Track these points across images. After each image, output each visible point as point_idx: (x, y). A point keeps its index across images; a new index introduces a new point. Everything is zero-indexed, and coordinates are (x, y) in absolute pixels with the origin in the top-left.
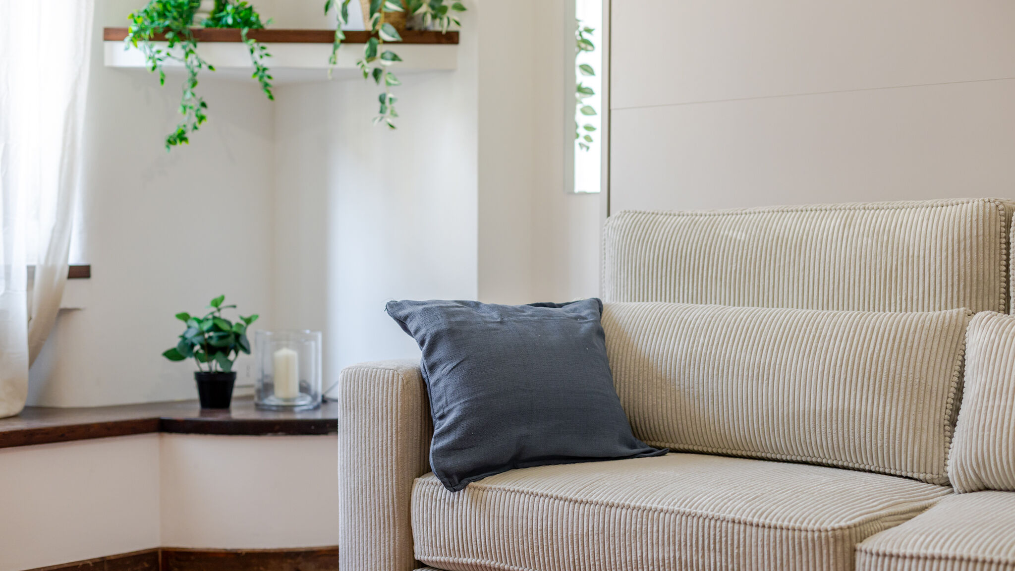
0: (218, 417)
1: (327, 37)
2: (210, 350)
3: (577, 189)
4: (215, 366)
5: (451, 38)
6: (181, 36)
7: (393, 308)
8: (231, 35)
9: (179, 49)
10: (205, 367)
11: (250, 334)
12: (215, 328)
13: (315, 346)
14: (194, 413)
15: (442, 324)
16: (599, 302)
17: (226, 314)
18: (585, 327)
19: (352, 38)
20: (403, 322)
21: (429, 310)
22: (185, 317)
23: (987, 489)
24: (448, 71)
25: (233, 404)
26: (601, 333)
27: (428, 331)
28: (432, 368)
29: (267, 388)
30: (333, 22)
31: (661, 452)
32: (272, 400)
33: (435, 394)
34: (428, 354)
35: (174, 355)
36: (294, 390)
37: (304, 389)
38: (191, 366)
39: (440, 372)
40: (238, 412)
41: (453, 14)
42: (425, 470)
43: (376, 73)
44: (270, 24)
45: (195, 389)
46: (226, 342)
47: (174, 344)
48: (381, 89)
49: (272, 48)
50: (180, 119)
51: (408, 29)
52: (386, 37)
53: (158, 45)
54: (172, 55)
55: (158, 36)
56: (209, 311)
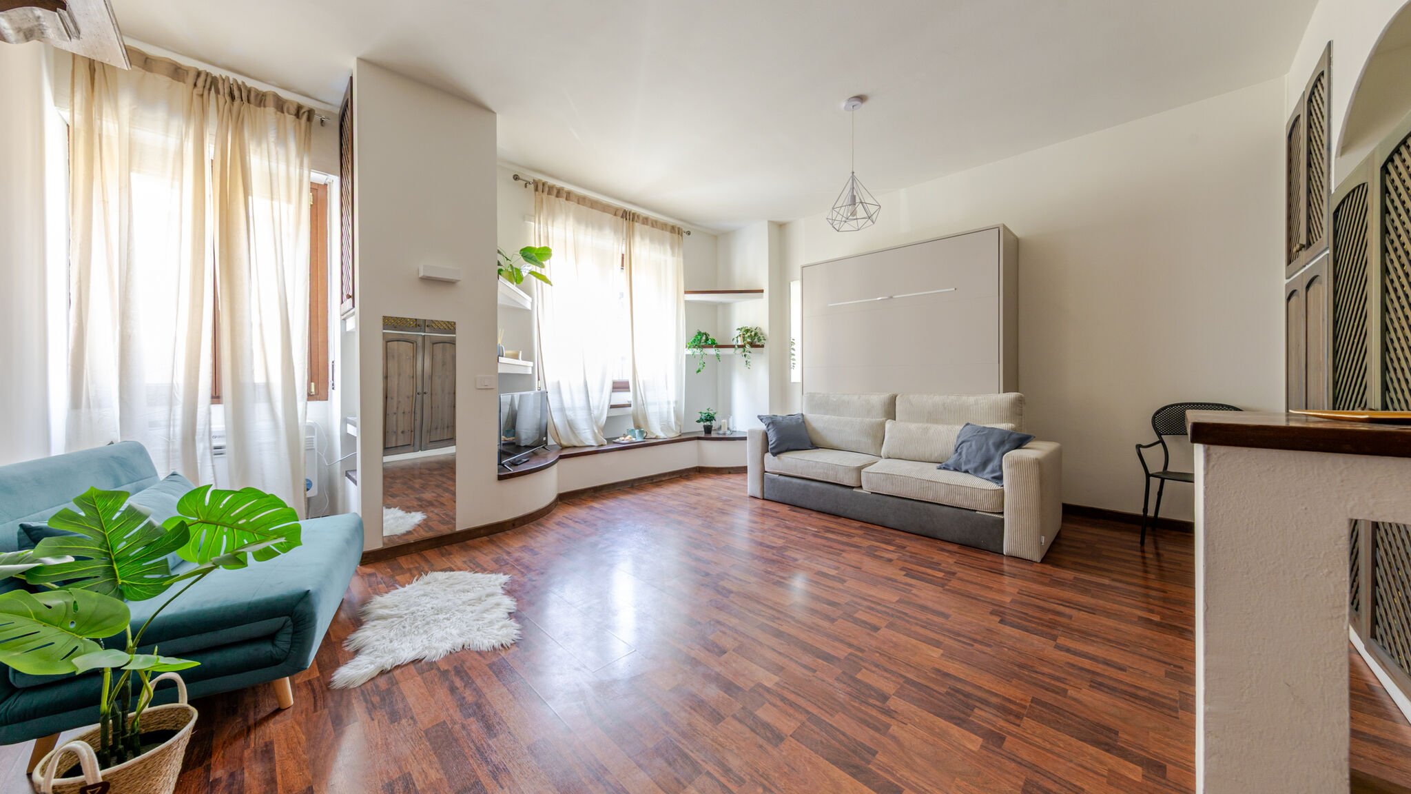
0: (708, 436)
1: (733, 346)
2: (707, 420)
3: (792, 381)
4: (708, 423)
5: (763, 346)
6: (699, 347)
7: (759, 417)
8: (710, 346)
9: (699, 350)
10: (705, 424)
11: (716, 416)
12: (708, 415)
13: (731, 420)
14: (703, 435)
15: (770, 421)
16: (802, 414)
17: (711, 412)
18: (800, 421)
19: (739, 346)
20: (761, 420)
21: (767, 417)
22: (701, 413)
23: (889, 458)
24: (762, 353)
25: (712, 432)
26: (804, 422)
27: (767, 422)
28: (768, 430)
29: (720, 428)
30: (734, 343)
31: (818, 448)
32: (721, 432)
33: (769, 436)
34: (767, 427)
35: (698, 421)
36: (726, 429)
37: (728, 429)
38: (702, 424)
39: (770, 431)
40: (714, 435)
41: (763, 341)
42: (768, 451)
43: (745, 355)
44: (720, 344)
45: (703, 430)
46: (710, 418)
47: (699, 419)
48: (746, 359)
49: (720, 349)
50: (699, 366)
51: (753, 345)
52: (748, 347)
53: (695, 350)
54: (697, 351)
55: (694, 347)
56: (706, 411)
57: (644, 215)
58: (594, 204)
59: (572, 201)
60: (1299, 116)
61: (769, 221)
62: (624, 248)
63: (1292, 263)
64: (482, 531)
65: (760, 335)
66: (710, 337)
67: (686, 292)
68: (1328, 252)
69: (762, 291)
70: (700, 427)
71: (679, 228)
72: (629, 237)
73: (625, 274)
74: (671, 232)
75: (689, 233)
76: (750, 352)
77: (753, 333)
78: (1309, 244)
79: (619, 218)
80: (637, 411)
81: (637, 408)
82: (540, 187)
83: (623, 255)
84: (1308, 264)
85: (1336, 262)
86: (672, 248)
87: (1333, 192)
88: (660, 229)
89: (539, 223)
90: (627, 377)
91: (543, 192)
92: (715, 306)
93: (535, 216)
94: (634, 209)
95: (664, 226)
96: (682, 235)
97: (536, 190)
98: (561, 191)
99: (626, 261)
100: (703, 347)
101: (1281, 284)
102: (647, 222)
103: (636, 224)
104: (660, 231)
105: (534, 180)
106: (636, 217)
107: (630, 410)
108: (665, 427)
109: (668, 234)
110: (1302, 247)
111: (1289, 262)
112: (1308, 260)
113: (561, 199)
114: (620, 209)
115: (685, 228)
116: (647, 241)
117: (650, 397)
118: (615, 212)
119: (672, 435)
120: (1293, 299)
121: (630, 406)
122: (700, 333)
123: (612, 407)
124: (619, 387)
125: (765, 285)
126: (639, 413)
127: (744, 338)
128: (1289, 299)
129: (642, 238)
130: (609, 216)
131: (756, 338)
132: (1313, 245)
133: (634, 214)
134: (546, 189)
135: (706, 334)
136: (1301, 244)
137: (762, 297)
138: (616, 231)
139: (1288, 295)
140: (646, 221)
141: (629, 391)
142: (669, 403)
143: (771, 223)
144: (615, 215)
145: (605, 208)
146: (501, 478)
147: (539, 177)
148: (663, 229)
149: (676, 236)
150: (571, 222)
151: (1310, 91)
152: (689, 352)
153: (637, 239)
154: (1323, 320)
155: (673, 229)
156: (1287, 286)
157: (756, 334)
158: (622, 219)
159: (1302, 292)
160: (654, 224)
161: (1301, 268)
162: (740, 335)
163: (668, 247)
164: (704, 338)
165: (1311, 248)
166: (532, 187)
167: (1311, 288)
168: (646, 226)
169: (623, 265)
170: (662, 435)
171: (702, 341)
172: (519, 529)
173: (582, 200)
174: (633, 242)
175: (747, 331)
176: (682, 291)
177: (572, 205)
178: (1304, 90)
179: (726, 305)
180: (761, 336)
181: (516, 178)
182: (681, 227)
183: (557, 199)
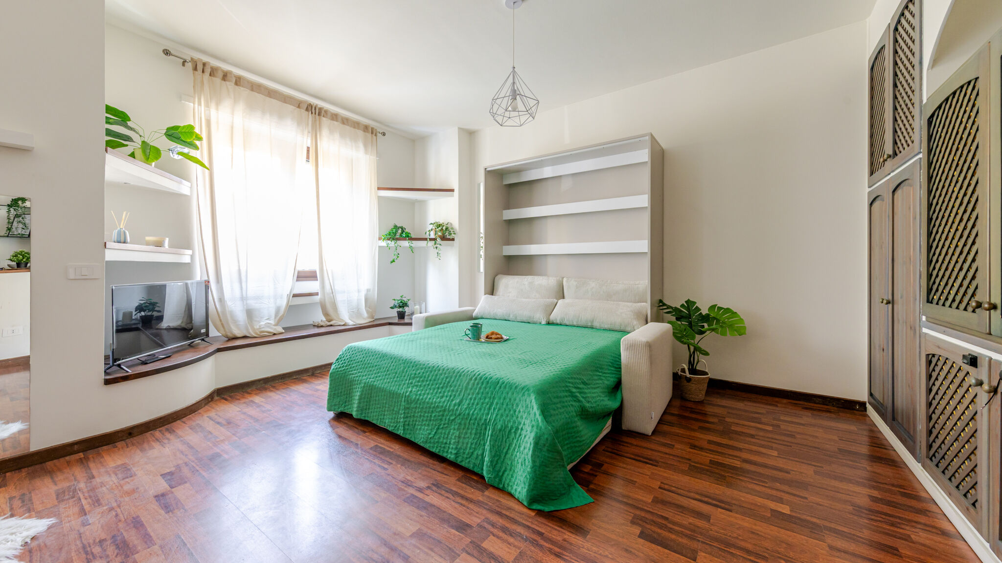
0: (402, 321)
1: (426, 239)
2: (400, 307)
3: (481, 271)
4: (401, 309)
5: (453, 240)
6: (393, 239)
8: (404, 239)
9: (393, 242)
10: (399, 310)
11: (409, 303)
12: (401, 302)
13: (424, 306)
14: (396, 320)
17: (403, 299)
19: (431, 239)
22: (395, 300)
24: (453, 246)
25: (406, 317)
29: (413, 313)
30: (427, 236)
35: (392, 308)
38: (396, 310)
40: (407, 320)
41: (453, 235)
43: (436, 248)
44: (413, 236)
45: (397, 315)
46: (404, 305)
47: (392, 306)
48: (437, 251)
49: (413, 242)
50: (393, 257)
51: (443, 238)
52: (439, 240)
53: (389, 242)
54: (392, 244)
55: (388, 240)
56: (400, 298)
57: (333, 112)
58: (271, 94)
59: (243, 86)
60: (884, 45)
61: (460, 129)
62: (309, 141)
63: (874, 175)
64: (76, 447)
65: (450, 230)
66: (406, 231)
67: (379, 189)
68: (921, 156)
69: (452, 190)
70: (394, 313)
71: (372, 129)
72: (315, 132)
73: (311, 166)
74: (364, 131)
75: (384, 134)
76: (440, 245)
77: (444, 228)
78: (895, 154)
79: (303, 111)
80: (325, 300)
81: (324, 296)
82: (200, 67)
83: (308, 148)
84: (893, 171)
85: (930, 164)
86: (365, 146)
87: (925, 101)
88: (351, 126)
89: (200, 104)
90: (313, 266)
91: (203, 72)
92: (413, 203)
93: (194, 98)
94: (321, 104)
95: (356, 125)
96: (376, 135)
97: (195, 69)
98: (228, 75)
99: (312, 154)
100: (398, 239)
101: (864, 193)
102: (337, 118)
103: (324, 119)
104: (352, 129)
105: (192, 59)
106: (323, 112)
107: (317, 299)
108: (357, 313)
109: (360, 133)
110: (889, 156)
111: (872, 173)
112: (895, 167)
113: (228, 83)
114: (305, 102)
115: (380, 128)
116: (337, 136)
117: (338, 287)
118: (299, 104)
119: (364, 320)
120: (876, 205)
121: (317, 294)
122: (395, 227)
123: (295, 296)
124: (302, 276)
125: (455, 185)
126: (327, 300)
127: (436, 231)
128: (871, 204)
129: (331, 131)
130: (291, 108)
131: (447, 232)
132: (899, 155)
133: (320, 109)
134: (208, 70)
135: (402, 228)
136: (888, 155)
137: (453, 196)
138: (299, 124)
139: (870, 202)
140: (335, 117)
141: (317, 280)
142: (359, 291)
143: (461, 130)
144: (299, 107)
145: (286, 99)
146: (107, 382)
147: (197, 56)
148: (354, 128)
149: (369, 135)
150: (241, 107)
151: (897, 20)
152: (383, 243)
153: (325, 132)
154: (915, 218)
155: (366, 128)
156: (869, 193)
157: (447, 229)
158: (307, 112)
159: (888, 196)
160: (345, 121)
161: (886, 176)
162: (432, 230)
163: (361, 145)
164: (400, 231)
165: (896, 158)
166: (189, 65)
167: (899, 192)
168: (335, 123)
169: (308, 157)
170: (351, 323)
171: (398, 234)
172: (135, 440)
173: (255, 88)
174: (320, 135)
175: (439, 226)
176: (375, 186)
177: (244, 92)
178: (890, 22)
179: (422, 203)
180: (452, 230)
181: (167, 52)
182: (376, 128)
183: (223, 82)
